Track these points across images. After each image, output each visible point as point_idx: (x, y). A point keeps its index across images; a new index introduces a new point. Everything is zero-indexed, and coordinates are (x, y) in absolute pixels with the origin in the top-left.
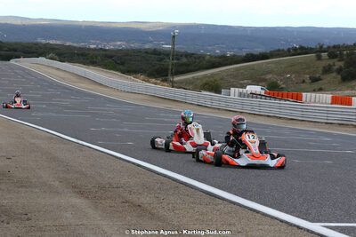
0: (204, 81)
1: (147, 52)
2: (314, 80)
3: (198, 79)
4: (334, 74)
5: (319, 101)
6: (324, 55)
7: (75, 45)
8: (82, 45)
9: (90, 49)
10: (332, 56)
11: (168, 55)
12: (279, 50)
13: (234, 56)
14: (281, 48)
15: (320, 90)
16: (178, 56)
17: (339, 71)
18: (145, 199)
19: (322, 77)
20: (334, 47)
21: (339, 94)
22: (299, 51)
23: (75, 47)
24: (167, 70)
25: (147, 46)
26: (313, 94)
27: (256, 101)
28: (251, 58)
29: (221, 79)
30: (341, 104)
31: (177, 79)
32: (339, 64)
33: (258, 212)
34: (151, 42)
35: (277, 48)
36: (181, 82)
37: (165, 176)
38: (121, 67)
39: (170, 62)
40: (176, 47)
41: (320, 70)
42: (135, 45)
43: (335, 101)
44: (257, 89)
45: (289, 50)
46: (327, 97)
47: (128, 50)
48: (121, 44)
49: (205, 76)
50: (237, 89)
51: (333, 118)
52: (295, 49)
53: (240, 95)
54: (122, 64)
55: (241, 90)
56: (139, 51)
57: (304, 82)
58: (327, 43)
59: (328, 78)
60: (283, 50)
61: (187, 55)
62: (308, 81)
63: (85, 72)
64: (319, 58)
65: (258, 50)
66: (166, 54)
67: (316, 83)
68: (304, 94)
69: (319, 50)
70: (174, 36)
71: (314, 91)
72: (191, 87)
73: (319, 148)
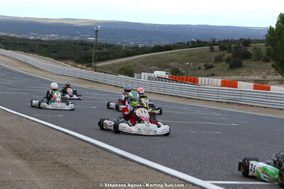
0: (121, 67)
1: (75, 43)
2: (208, 67)
3: (115, 65)
4: (224, 63)
5: (211, 84)
6: (216, 47)
7: (18, 36)
8: (23, 36)
9: (29, 40)
10: (222, 48)
11: (92, 46)
12: (180, 43)
13: (145, 47)
14: (182, 42)
15: (213, 75)
16: (100, 46)
17: (228, 60)
18: (71, 161)
19: (214, 65)
20: (224, 41)
21: (227, 78)
22: (196, 44)
23: (18, 38)
24: (91, 58)
25: (75, 38)
26: (207, 79)
27: (162, 83)
28: (158, 49)
29: (135, 65)
30: (229, 87)
31: (99, 65)
32: (227, 55)
33: (161, 172)
34: (79, 35)
35: (179, 42)
36: (102, 67)
37: (88, 142)
38: (54, 54)
39: (93, 51)
40: (98, 39)
41: (213, 59)
42: (66, 37)
43: (224, 84)
44: (162, 74)
45: (188, 43)
46: (218, 81)
47: (60, 41)
48: (54, 36)
49: (121, 63)
50: (146, 74)
51: (222, 98)
52: (193, 43)
53: (149, 78)
54: (56, 52)
55: (150, 74)
56: (69, 42)
57: (200, 68)
58: (219, 38)
59: (219, 66)
60: (184, 43)
61: (107, 46)
62: (203, 68)
63: (25, 58)
64: (212, 50)
65: (164, 43)
66: (91, 45)
67: (209, 70)
68: (200, 78)
69: (212, 44)
70: (97, 31)
71: (208, 76)
72: (110, 71)
73: (212, 121)
